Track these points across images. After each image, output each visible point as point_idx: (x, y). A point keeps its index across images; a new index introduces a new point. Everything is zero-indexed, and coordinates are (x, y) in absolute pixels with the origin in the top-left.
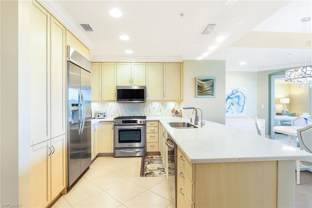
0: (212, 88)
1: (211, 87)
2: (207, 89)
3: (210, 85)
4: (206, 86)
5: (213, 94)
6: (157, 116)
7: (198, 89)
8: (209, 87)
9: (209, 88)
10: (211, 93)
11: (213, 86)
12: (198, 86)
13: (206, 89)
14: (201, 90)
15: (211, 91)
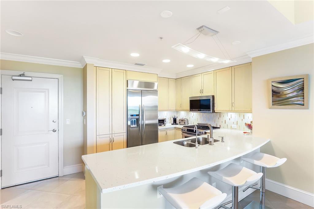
0: (301, 92)
1: (298, 92)
2: (291, 95)
3: (297, 88)
4: (288, 91)
5: (302, 102)
6: (233, 128)
7: (272, 96)
8: (295, 91)
9: (295, 94)
10: (298, 101)
11: (302, 89)
12: (273, 91)
13: (288, 96)
14: (279, 97)
15: (299, 98)
